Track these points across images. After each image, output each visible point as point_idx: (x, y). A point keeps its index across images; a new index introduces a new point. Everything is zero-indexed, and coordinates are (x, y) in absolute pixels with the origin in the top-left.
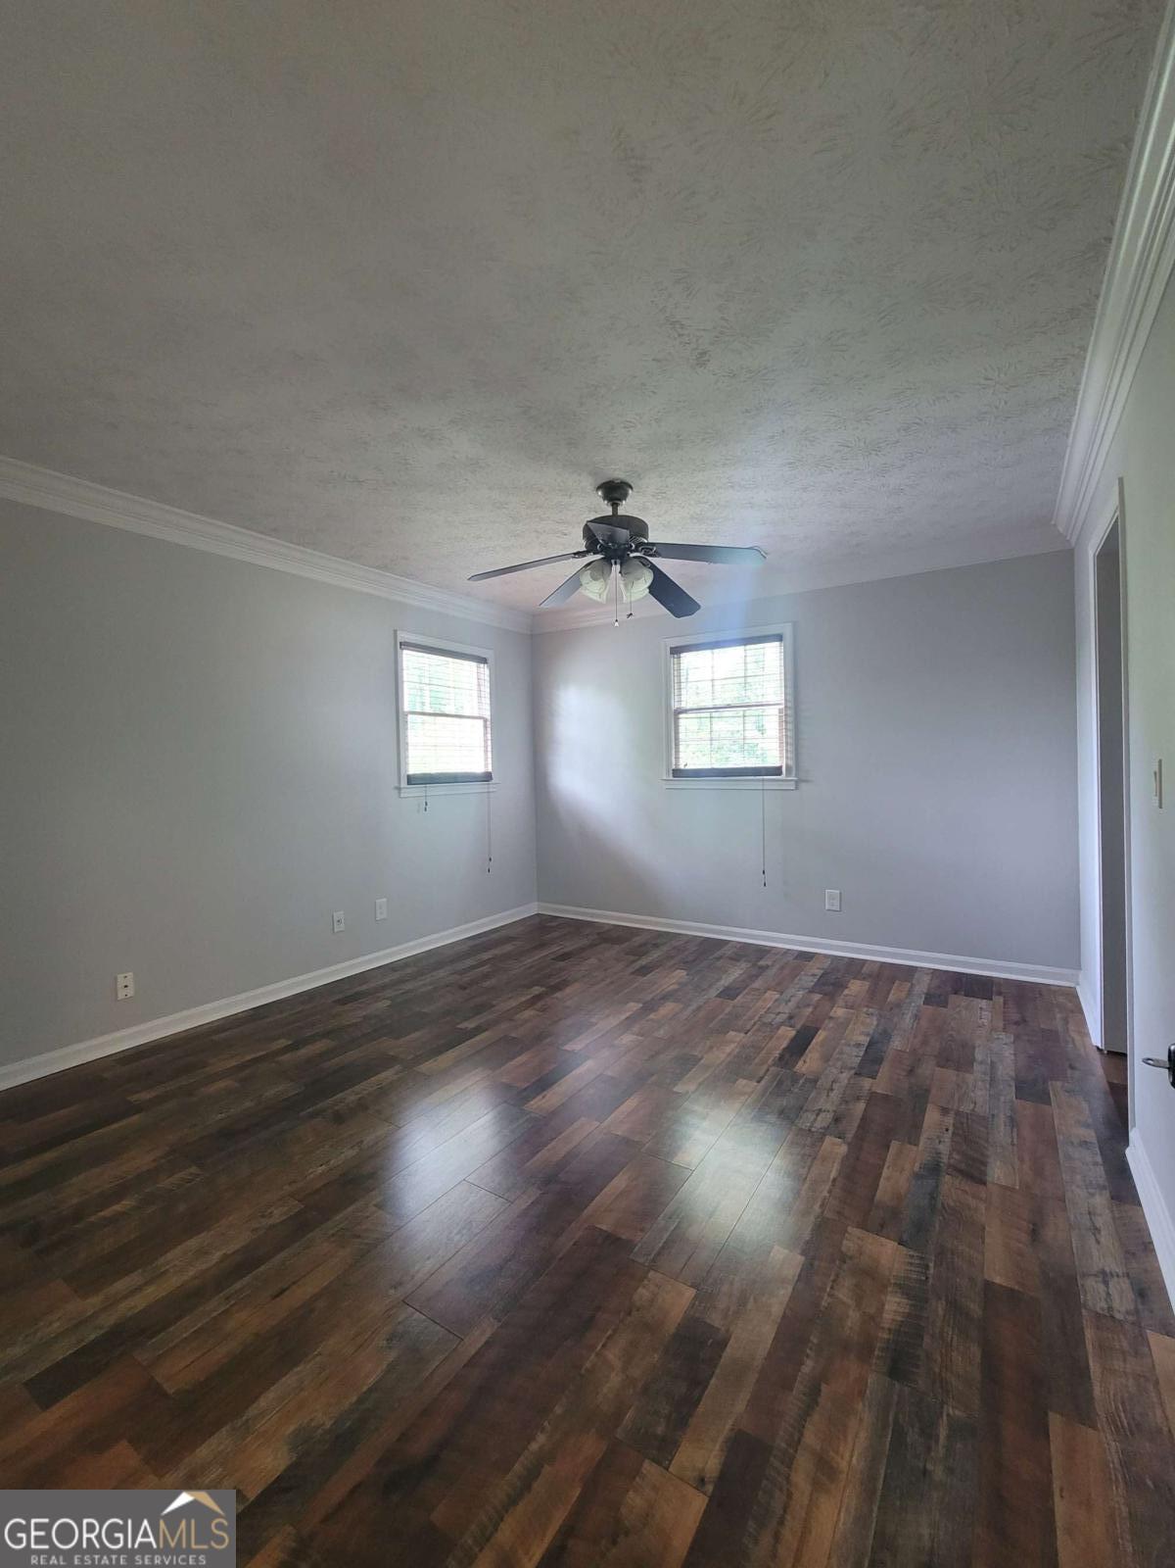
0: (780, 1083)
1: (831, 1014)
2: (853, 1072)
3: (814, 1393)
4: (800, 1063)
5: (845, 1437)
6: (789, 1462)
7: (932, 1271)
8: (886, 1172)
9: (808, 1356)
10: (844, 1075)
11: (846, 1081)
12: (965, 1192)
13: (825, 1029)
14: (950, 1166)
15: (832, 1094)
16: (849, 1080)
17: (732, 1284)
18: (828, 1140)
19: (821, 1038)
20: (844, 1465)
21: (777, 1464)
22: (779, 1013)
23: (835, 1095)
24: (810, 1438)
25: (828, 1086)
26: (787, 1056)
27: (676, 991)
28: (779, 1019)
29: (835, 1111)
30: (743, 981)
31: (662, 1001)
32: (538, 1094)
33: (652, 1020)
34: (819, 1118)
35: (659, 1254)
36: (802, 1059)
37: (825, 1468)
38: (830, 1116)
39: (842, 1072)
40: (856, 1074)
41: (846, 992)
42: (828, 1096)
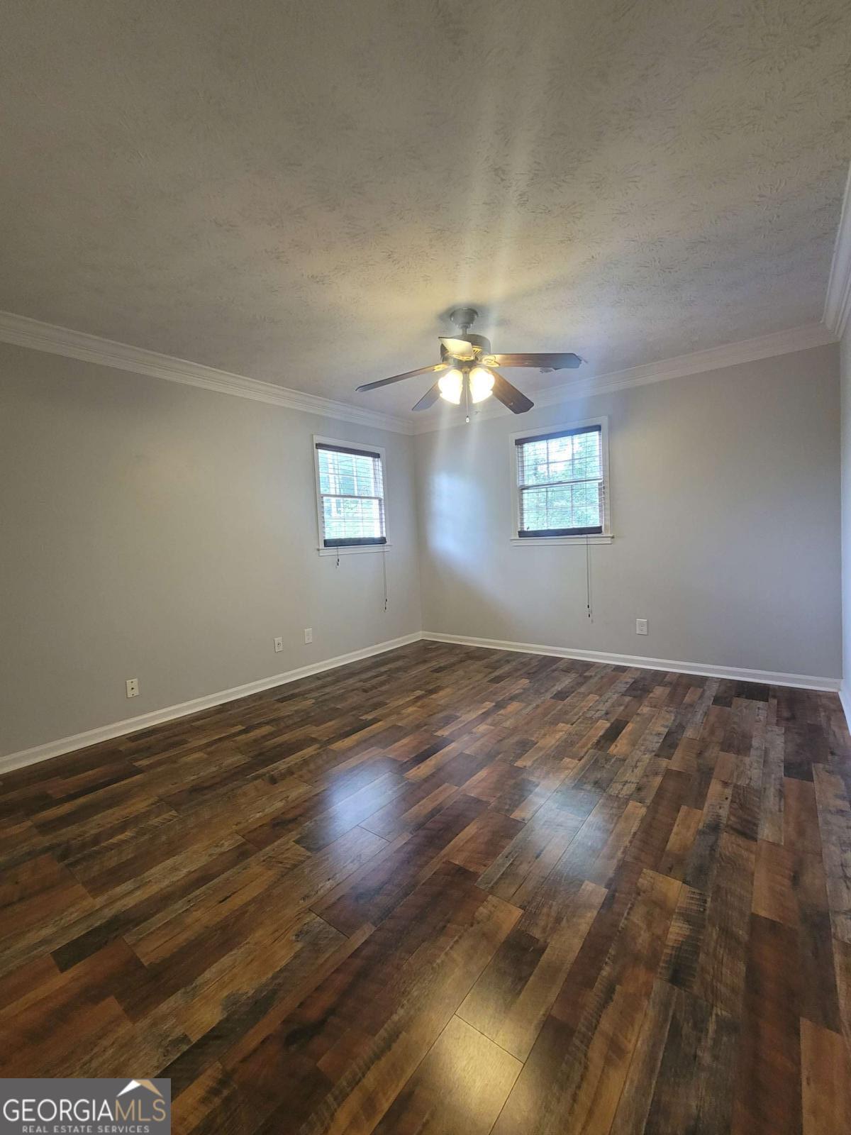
0: (596, 761)
1: (639, 711)
2: (654, 754)
3: (610, 991)
4: (613, 746)
5: (632, 1025)
6: (587, 1041)
7: (708, 905)
8: (675, 829)
9: (606, 963)
10: (646, 756)
11: (648, 761)
12: (739, 845)
13: (632, 723)
14: (727, 826)
15: (636, 771)
16: (650, 760)
17: (551, 907)
18: (631, 803)
19: (630, 728)
20: (630, 1047)
21: (577, 1042)
22: (598, 710)
23: (639, 771)
24: (605, 1025)
25: (634, 764)
26: (603, 742)
27: (521, 694)
28: (598, 714)
29: (638, 783)
30: (572, 687)
31: (510, 701)
32: (414, 766)
33: (502, 715)
34: (625, 788)
35: (496, 883)
36: (614, 744)
37: (616, 1050)
38: (633, 786)
39: (645, 754)
40: (655, 755)
41: (651, 695)
42: (633, 771)
